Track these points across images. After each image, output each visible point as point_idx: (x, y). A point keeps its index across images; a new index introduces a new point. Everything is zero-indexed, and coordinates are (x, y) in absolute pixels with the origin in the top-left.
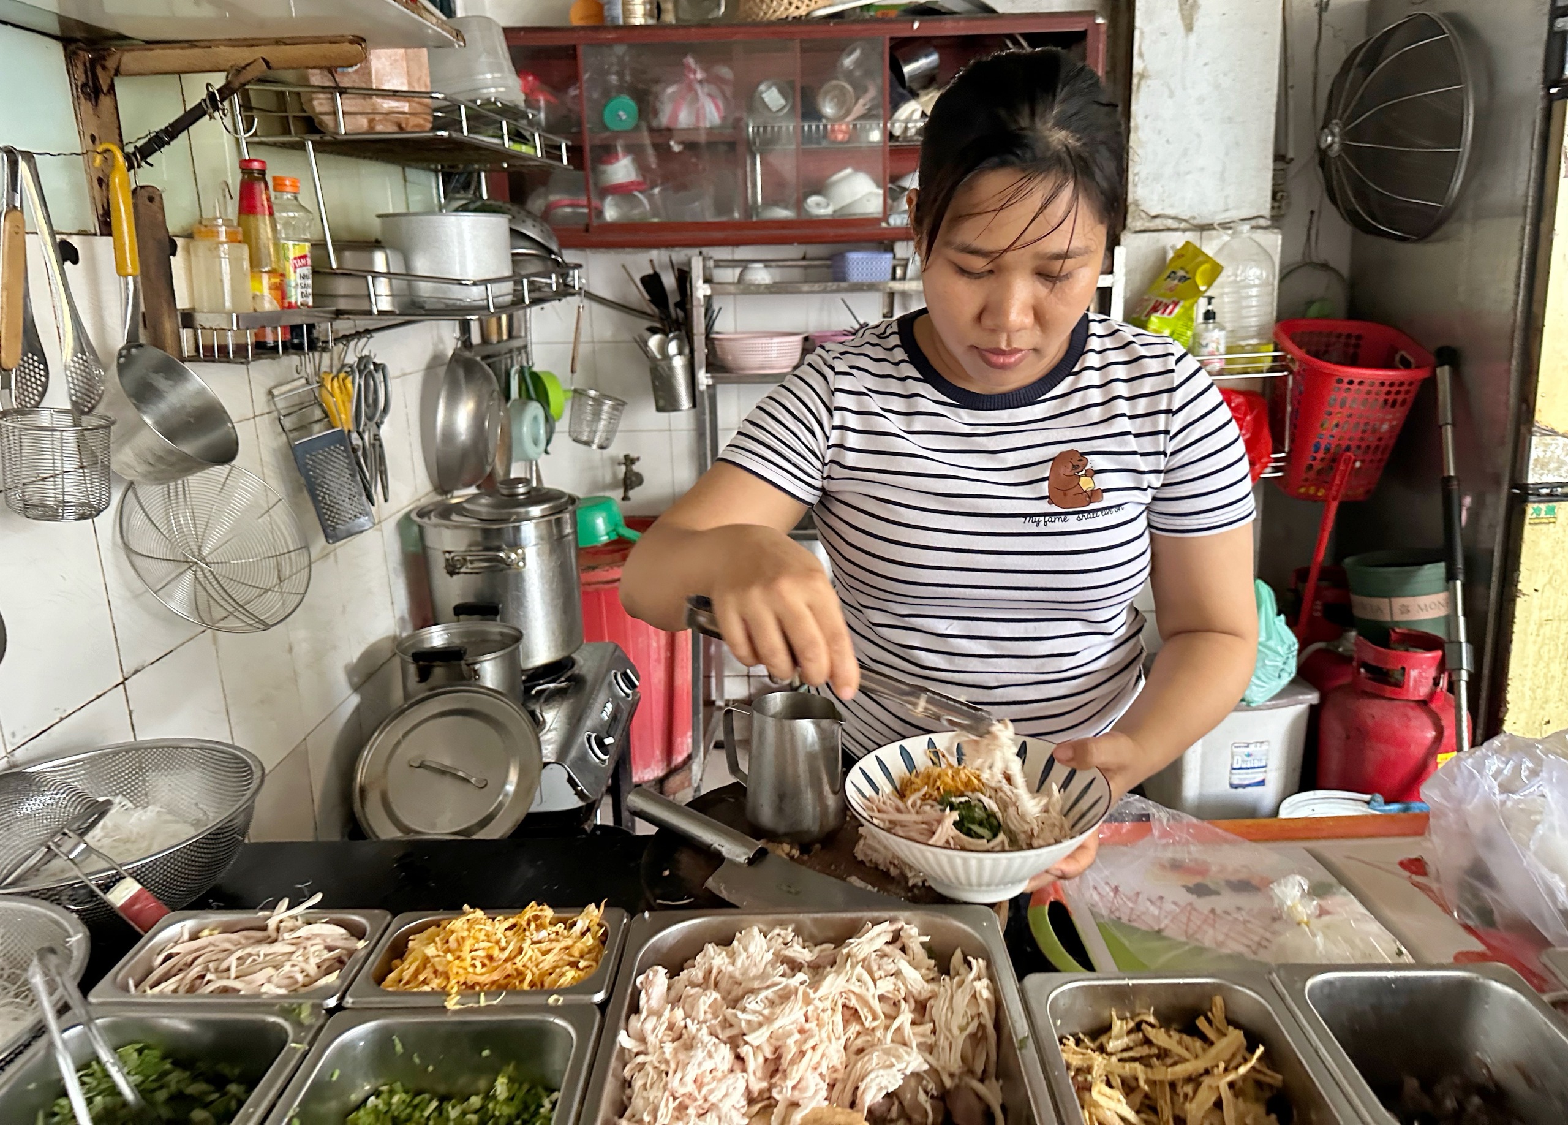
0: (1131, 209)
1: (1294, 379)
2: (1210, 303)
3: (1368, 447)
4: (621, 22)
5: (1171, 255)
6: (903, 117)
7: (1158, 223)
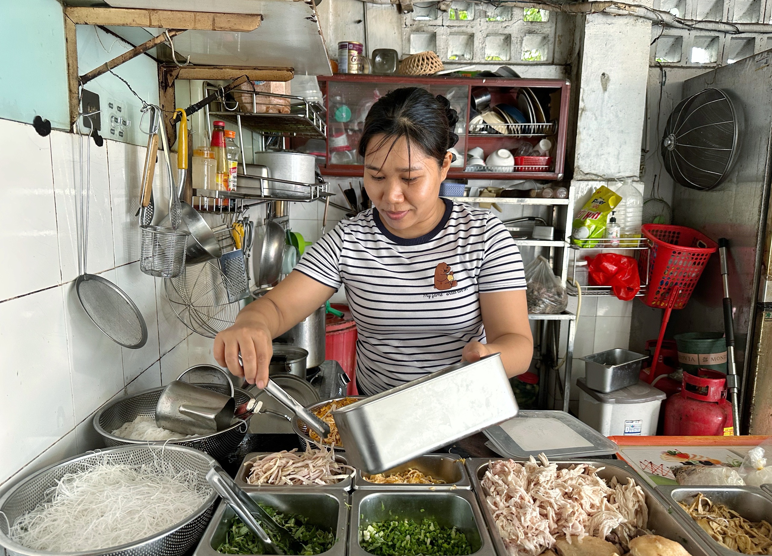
0: (576, 169)
1: (651, 251)
2: (613, 214)
3: (686, 284)
4: (347, 72)
5: (594, 191)
6: (474, 123)
7: (588, 177)
